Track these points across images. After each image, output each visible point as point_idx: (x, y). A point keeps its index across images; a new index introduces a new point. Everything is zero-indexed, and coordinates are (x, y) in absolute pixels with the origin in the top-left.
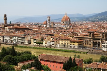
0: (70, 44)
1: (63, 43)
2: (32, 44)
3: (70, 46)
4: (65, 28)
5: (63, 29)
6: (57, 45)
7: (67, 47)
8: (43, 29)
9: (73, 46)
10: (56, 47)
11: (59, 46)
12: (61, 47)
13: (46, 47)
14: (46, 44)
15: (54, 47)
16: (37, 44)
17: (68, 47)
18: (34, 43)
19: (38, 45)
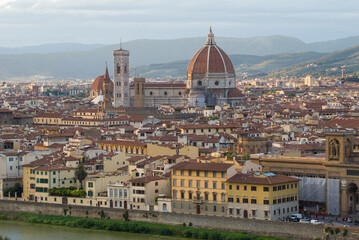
0: (230, 200)
1: (194, 190)
2: (25, 197)
3: (231, 205)
4: (207, 113)
5: (194, 116)
6: (161, 203)
7: (211, 213)
8: (88, 116)
9: (243, 206)
10: (155, 215)
11: (169, 209)
12: (182, 215)
13: (103, 215)
14: (103, 199)
15: (145, 214)
16: (51, 200)
17: (219, 214)
18: (38, 195)
19: (59, 200)
